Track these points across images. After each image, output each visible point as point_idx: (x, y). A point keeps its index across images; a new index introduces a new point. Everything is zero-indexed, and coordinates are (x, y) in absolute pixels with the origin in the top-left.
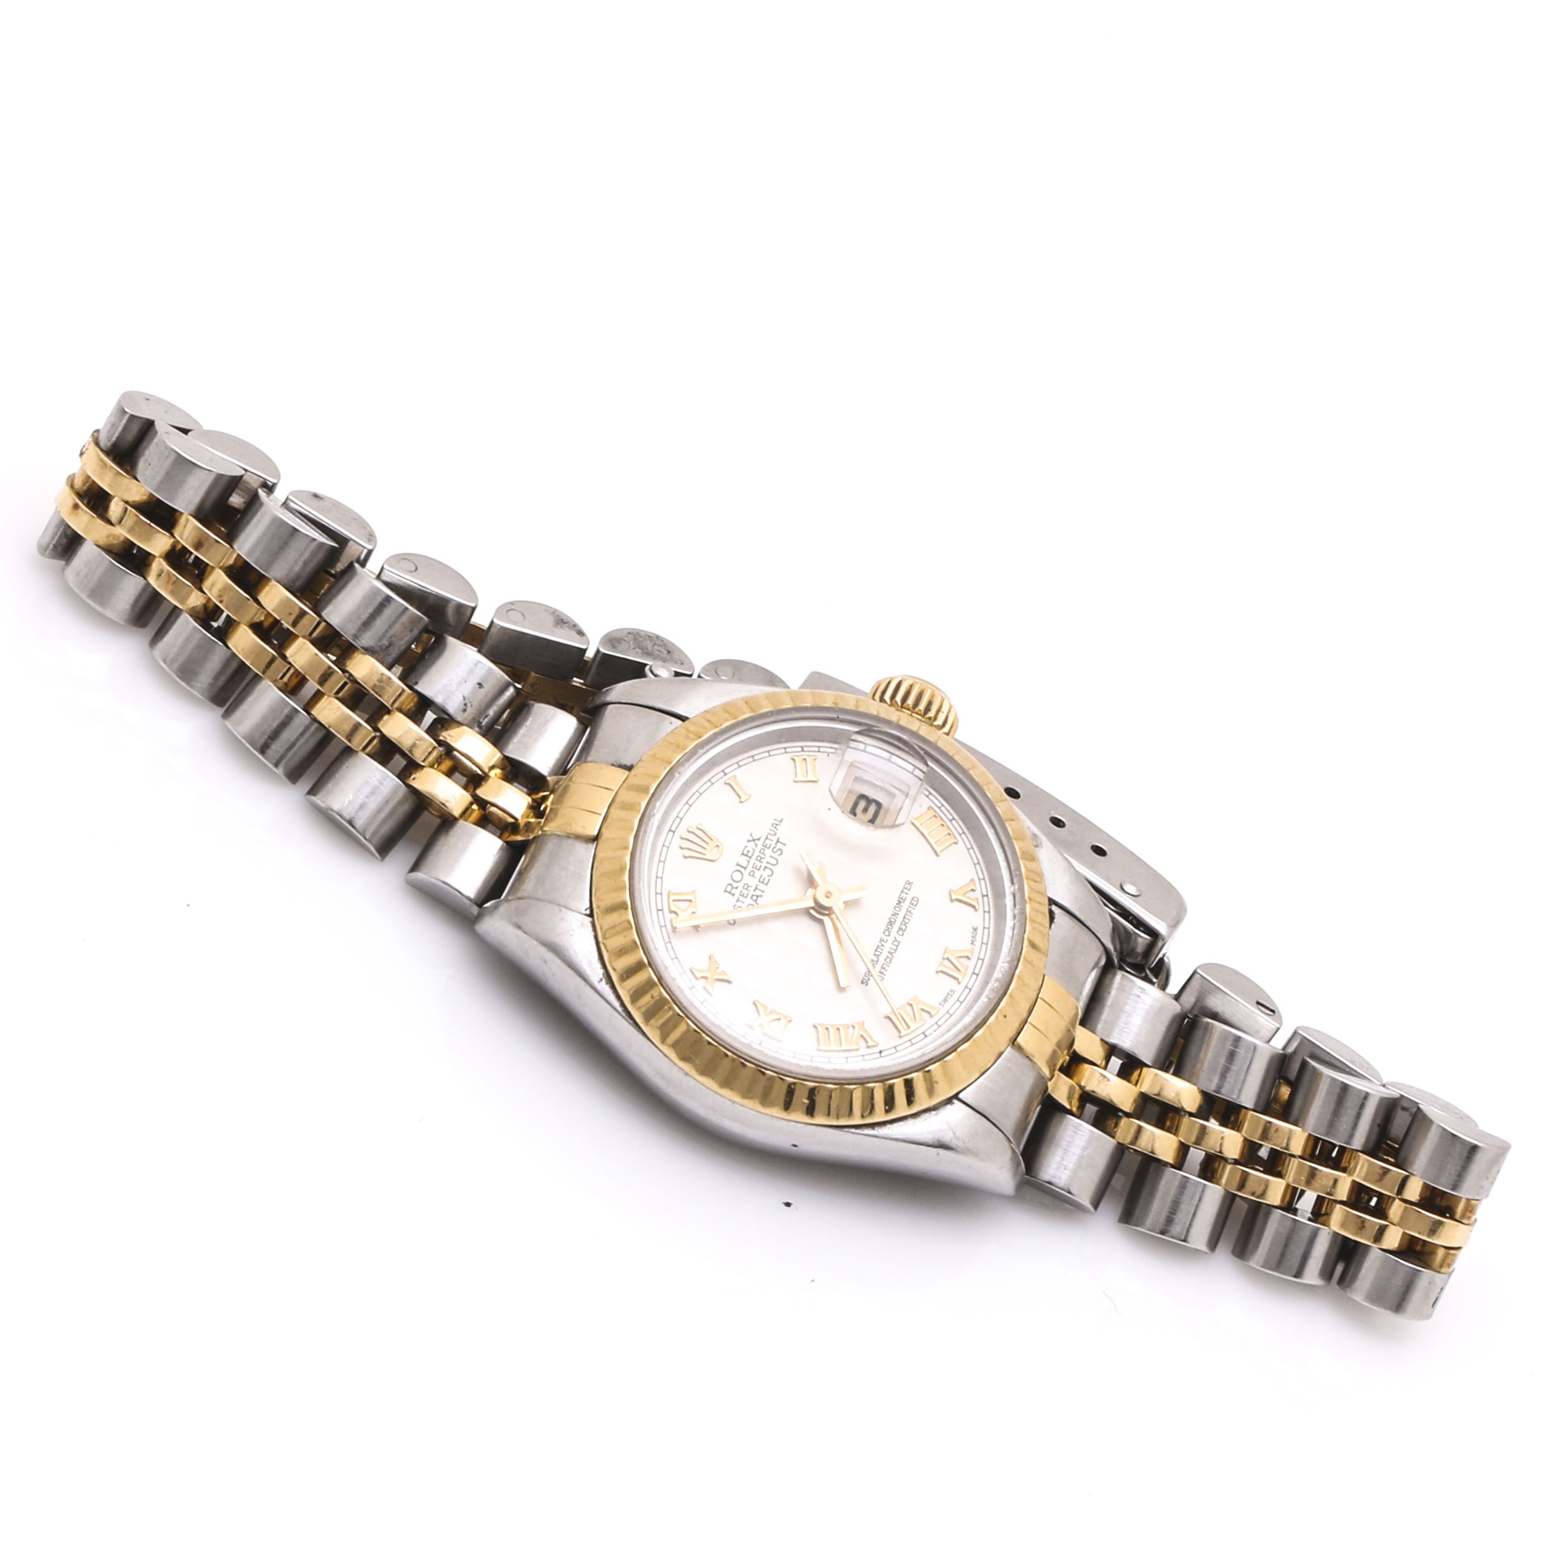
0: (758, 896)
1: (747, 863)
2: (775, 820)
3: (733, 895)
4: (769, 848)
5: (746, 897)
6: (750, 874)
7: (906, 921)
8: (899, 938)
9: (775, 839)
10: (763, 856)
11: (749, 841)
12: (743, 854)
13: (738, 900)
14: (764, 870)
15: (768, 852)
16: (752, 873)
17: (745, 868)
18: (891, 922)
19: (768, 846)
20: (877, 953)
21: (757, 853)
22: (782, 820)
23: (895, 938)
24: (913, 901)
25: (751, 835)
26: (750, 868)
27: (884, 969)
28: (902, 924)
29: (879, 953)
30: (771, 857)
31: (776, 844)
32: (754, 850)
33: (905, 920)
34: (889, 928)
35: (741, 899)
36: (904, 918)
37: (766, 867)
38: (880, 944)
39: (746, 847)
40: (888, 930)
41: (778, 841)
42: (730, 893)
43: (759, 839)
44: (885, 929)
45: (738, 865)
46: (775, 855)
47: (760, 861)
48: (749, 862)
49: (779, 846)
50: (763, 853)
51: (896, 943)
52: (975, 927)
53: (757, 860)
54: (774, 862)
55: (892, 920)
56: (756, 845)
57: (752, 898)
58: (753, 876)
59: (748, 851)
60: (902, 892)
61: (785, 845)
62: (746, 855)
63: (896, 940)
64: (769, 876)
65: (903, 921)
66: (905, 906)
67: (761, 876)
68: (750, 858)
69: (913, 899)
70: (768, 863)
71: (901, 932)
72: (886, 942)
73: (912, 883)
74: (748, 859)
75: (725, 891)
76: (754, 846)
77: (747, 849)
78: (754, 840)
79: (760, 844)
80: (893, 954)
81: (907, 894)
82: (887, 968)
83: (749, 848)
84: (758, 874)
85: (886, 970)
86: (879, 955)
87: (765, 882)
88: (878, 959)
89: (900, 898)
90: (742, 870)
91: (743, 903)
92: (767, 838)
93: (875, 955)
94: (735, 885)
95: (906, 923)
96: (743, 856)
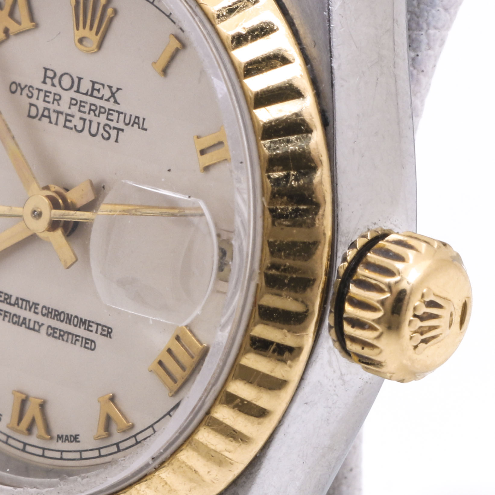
0: (49, 117)
1: (85, 92)
2: (144, 119)
3: (44, 82)
4: (108, 119)
5: (44, 101)
6: (72, 99)
7: (65, 337)
8: (44, 329)
9: (121, 125)
10: (97, 112)
11: (110, 87)
12: (94, 83)
13: (40, 90)
14: (81, 118)
15: (103, 119)
16: (74, 102)
17: (78, 91)
18: (60, 314)
19: (110, 117)
20: (20, 302)
21: (99, 103)
22: (146, 130)
23: (43, 324)
24: (90, 342)
25: (118, 89)
26: (79, 97)
27: (5, 316)
28: (61, 331)
29: (20, 305)
30: (99, 124)
31: (115, 128)
32: (101, 98)
33: (66, 335)
34: (51, 313)
35: (42, 94)
36: (69, 333)
37: (85, 120)
38: (31, 304)
39: (103, 85)
40: (49, 312)
41: (119, 130)
42: (45, 76)
43: (116, 102)
44: (49, 308)
45: (80, 79)
46: (101, 130)
47: (90, 110)
48: (86, 94)
49: (113, 133)
50: (100, 112)
51: (37, 327)
52: (80, 438)
53: (91, 105)
54: (94, 131)
55: (62, 315)
56: (108, 100)
57: (45, 109)
58: (71, 104)
59: (98, 90)
60: (98, 324)
61: (116, 141)
62: (93, 89)
63: (40, 326)
64: (75, 126)
65: (65, 333)
66: (81, 332)
67: (73, 116)
68: (91, 95)
69: (92, 341)
70: (91, 122)
71: (50, 331)
72: (35, 312)
73: (110, 337)
74: (89, 93)
75: (46, 70)
76: (106, 97)
77: (101, 87)
78: (113, 94)
79: (109, 105)
80: (23, 326)
81: (96, 332)
82: (7, 319)
83: (102, 92)
84: (74, 110)
85: (4, 320)
86: (18, 304)
87: (68, 124)
88: (13, 305)
89: (89, 322)
90: (75, 88)
91: (38, 99)
92: (119, 113)
93: (17, 299)
94: (56, 81)
95: (62, 336)
96: (91, 84)
